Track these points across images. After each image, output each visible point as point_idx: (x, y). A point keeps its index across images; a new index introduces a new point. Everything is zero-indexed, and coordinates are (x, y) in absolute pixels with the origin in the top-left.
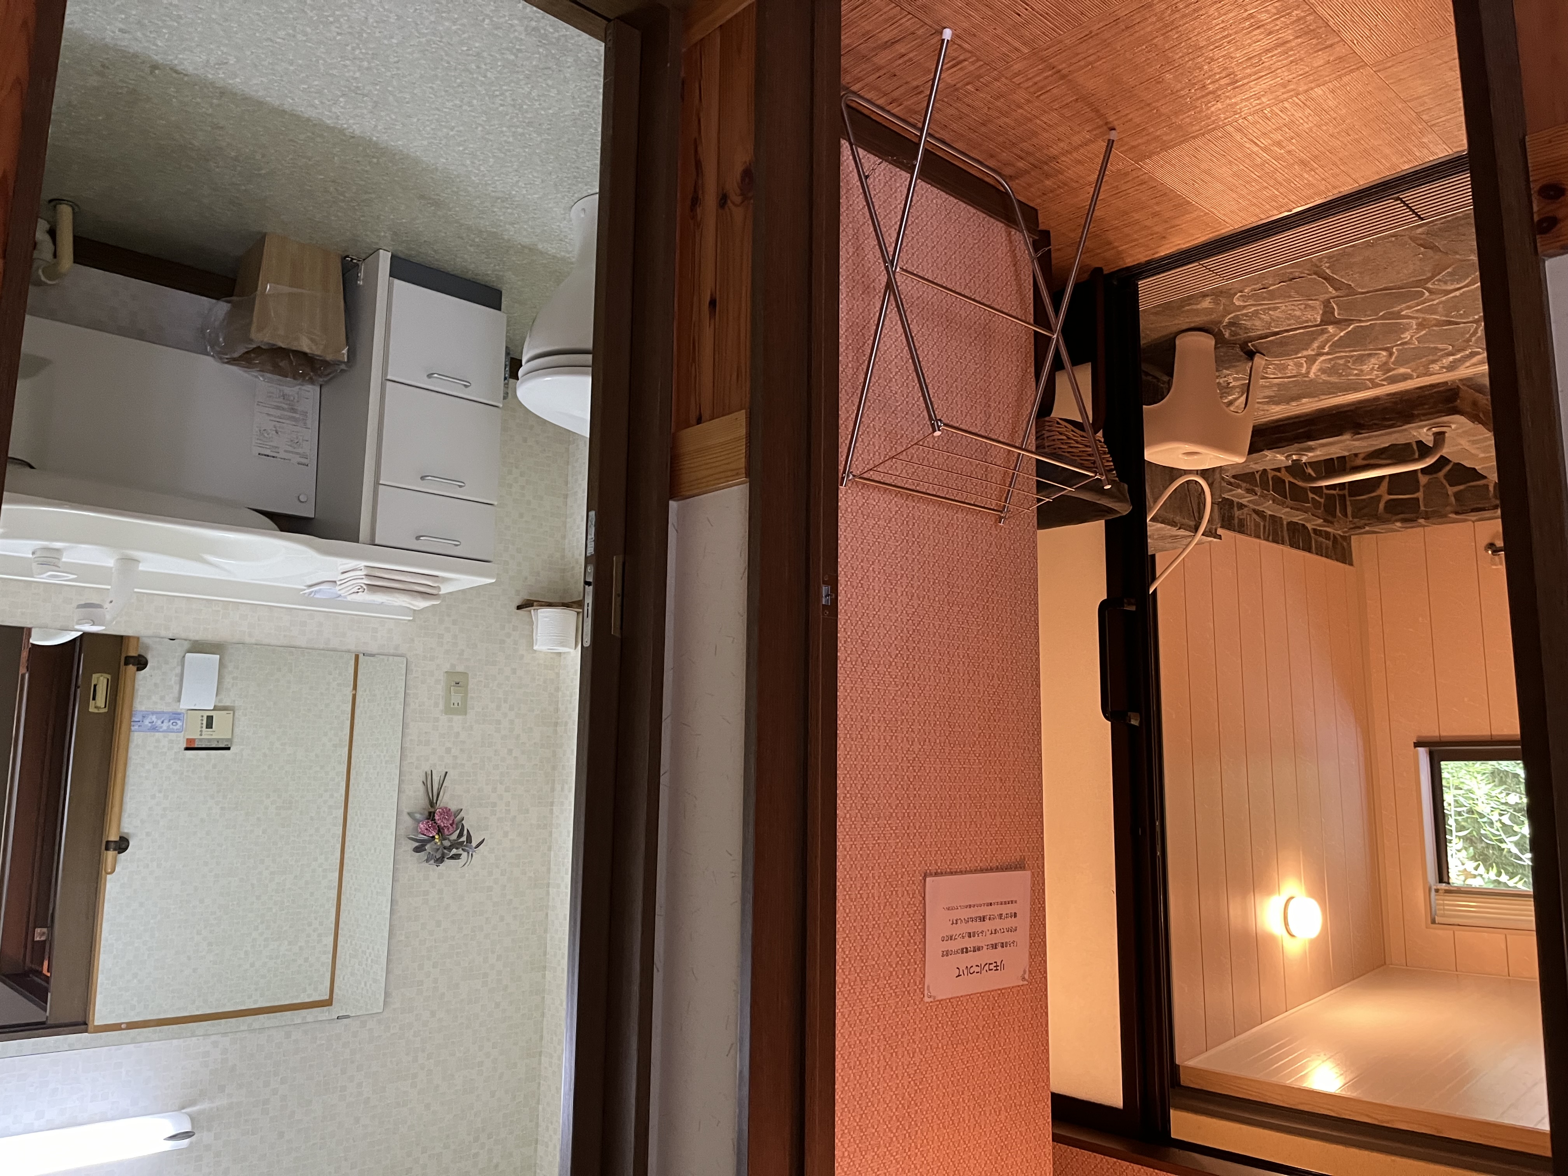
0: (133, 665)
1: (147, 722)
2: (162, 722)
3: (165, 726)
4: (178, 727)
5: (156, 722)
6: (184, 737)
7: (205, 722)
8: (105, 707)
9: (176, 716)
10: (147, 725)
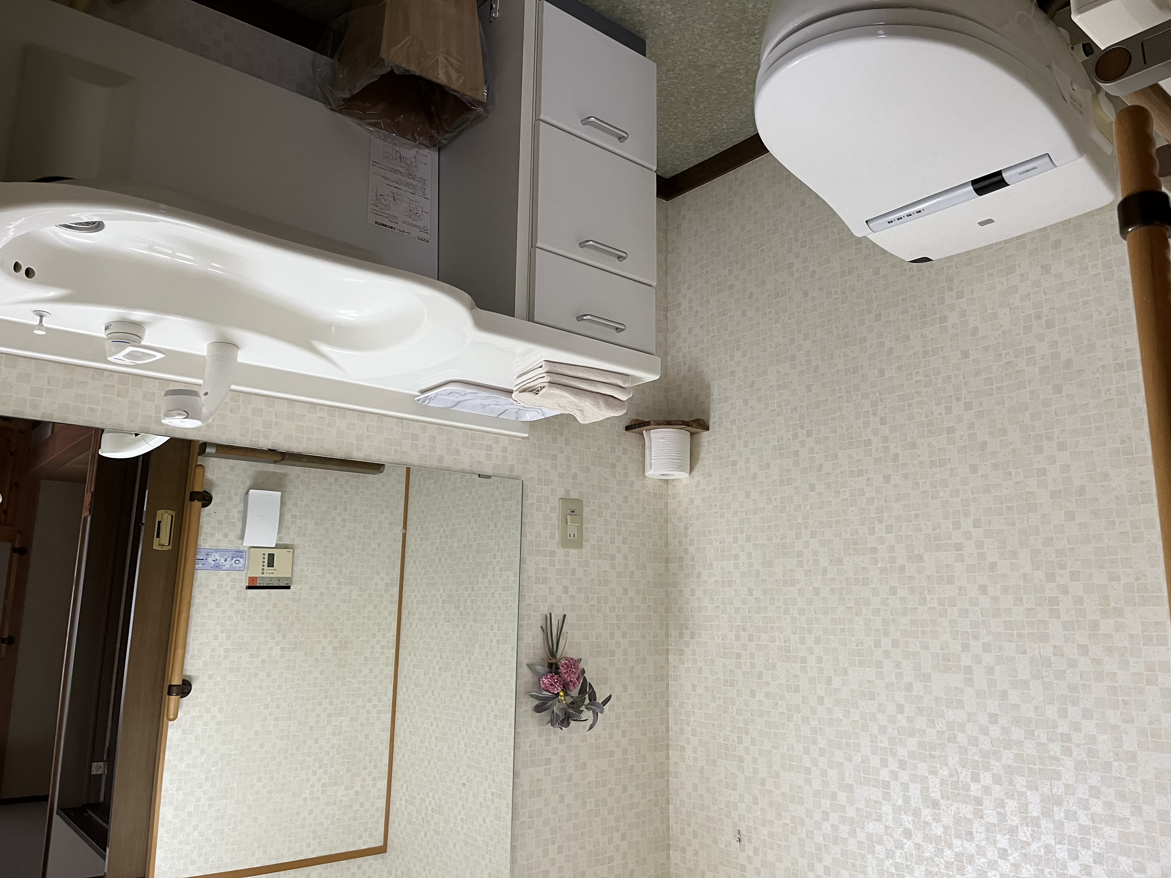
0: (199, 500)
1: (210, 560)
2: (225, 561)
3: (227, 565)
4: (240, 565)
5: (220, 560)
6: (246, 575)
7: (266, 560)
8: (169, 544)
9: (239, 554)
10: (211, 563)
